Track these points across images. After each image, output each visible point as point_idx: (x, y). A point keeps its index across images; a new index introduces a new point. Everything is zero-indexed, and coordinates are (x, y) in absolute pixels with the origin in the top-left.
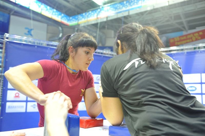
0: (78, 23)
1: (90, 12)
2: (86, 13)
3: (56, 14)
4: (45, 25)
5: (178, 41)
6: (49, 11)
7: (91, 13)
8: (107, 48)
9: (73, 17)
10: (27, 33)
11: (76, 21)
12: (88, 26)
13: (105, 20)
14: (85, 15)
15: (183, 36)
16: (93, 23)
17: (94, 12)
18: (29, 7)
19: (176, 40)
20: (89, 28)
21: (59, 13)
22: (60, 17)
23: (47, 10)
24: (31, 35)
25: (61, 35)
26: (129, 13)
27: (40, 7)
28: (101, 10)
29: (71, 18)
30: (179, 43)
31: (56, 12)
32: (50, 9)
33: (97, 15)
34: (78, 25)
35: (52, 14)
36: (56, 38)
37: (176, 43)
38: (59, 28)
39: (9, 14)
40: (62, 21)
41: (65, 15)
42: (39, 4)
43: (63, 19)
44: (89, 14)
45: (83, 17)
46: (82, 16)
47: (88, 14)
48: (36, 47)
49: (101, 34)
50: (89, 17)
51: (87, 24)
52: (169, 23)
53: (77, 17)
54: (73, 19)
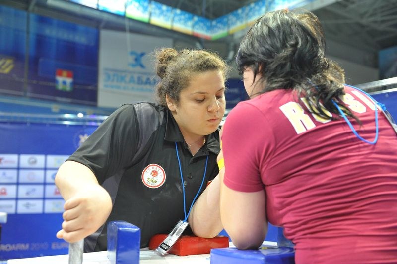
0: (229, 32)
1: (252, 5)
2: (244, 8)
3: (180, 20)
6: (165, 16)
7: (254, 8)
9: (219, 19)
10: (134, 62)
14: (242, 13)
17: (260, 4)
18: (125, 13)
21: (187, 16)
22: (190, 23)
23: (162, 13)
24: (142, 66)
27: (145, 9)
29: (214, 23)
31: (181, 15)
32: (167, 11)
35: (173, 20)
39: (98, 28)
41: (201, 19)
43: (197, 27)
44: (251, 9)
45: (238, 18)
46: (235, 15)
47: (247, 9)
50: (250, 17)
53: (225, 20)
54: (219, 25)
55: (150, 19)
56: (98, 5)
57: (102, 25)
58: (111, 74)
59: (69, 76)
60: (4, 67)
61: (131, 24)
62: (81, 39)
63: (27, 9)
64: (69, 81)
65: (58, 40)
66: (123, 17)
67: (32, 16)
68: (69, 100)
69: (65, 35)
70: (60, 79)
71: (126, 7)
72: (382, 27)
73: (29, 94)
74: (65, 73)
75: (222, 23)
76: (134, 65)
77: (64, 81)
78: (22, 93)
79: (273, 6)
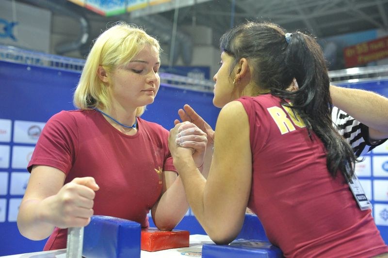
0: (126, 9)
4: (47, 14)
5: (364, 54)
8: (196, 70)
10: (3, 32)
11: (120, 5)
12: (151, 16)
13: (191, 3)
15: (376, 41)
16: (163, 9)
19: (360, 50)
20: (152, 21)
24: (12, 37)
25: (85, 39)
30: (366, 58)
34: (127, 14)
36: (74, 46)
37: (360, 59)
38: (80, 22)
40: (86, 6)
48: (29, 69)
49: (182, 36)
51: (147, 12)
52: (345, 9)
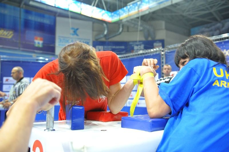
0: (120, 18)
2: (127, 7)
6: (89, 10)
7: (132, 7)
9: (115, 12)
10: (73, 33)
11: (117, 17)
12: (132, 20)
13: (147, 12)
14: (126, 9)
16: (136, 16)
17: (135, 5)
18: (68, 8)
20: (133, 22)
21: (99, 10)
22: (101, 14)
24: (77, 35)
25: (106, 33)
26: (172, 2)
27: (79, 7)
28: (142, 2)
29: (113, 14)
33: (138, 8)
34: (121, 20)
35: (92, 12)
36: (102, 36)
39: (55, 16)
40: (103, 19)
41: (106, 12)
42: (79, 4)
43: (104, 15)
46: (123, 10)
47: (129, 7)
49: (148, 27)
50: (130, 11)
51: (128, 19)
53: (118, 12)
55: (81, 12)
56: (55, 5)
57: (57, 15)
58: (62, 39)
59: (41, 40)
60: (8, 35)
61: (72, 14)
62: (46, 21)
63: (19, 6)
64: (41, 42)
65: (35, 22)
66: (68, 11)
67: (22, 10)
68: (41, 52)
69: (39, 20)
70: (36, 41)
71: (69, 6)
72: (193, 17)
73: (21, 49)
74: (39, 38)
75: (116, 14)
76: (73, 35)
77: (39, 42)
78: (17, 48)
79: (141, 6)
